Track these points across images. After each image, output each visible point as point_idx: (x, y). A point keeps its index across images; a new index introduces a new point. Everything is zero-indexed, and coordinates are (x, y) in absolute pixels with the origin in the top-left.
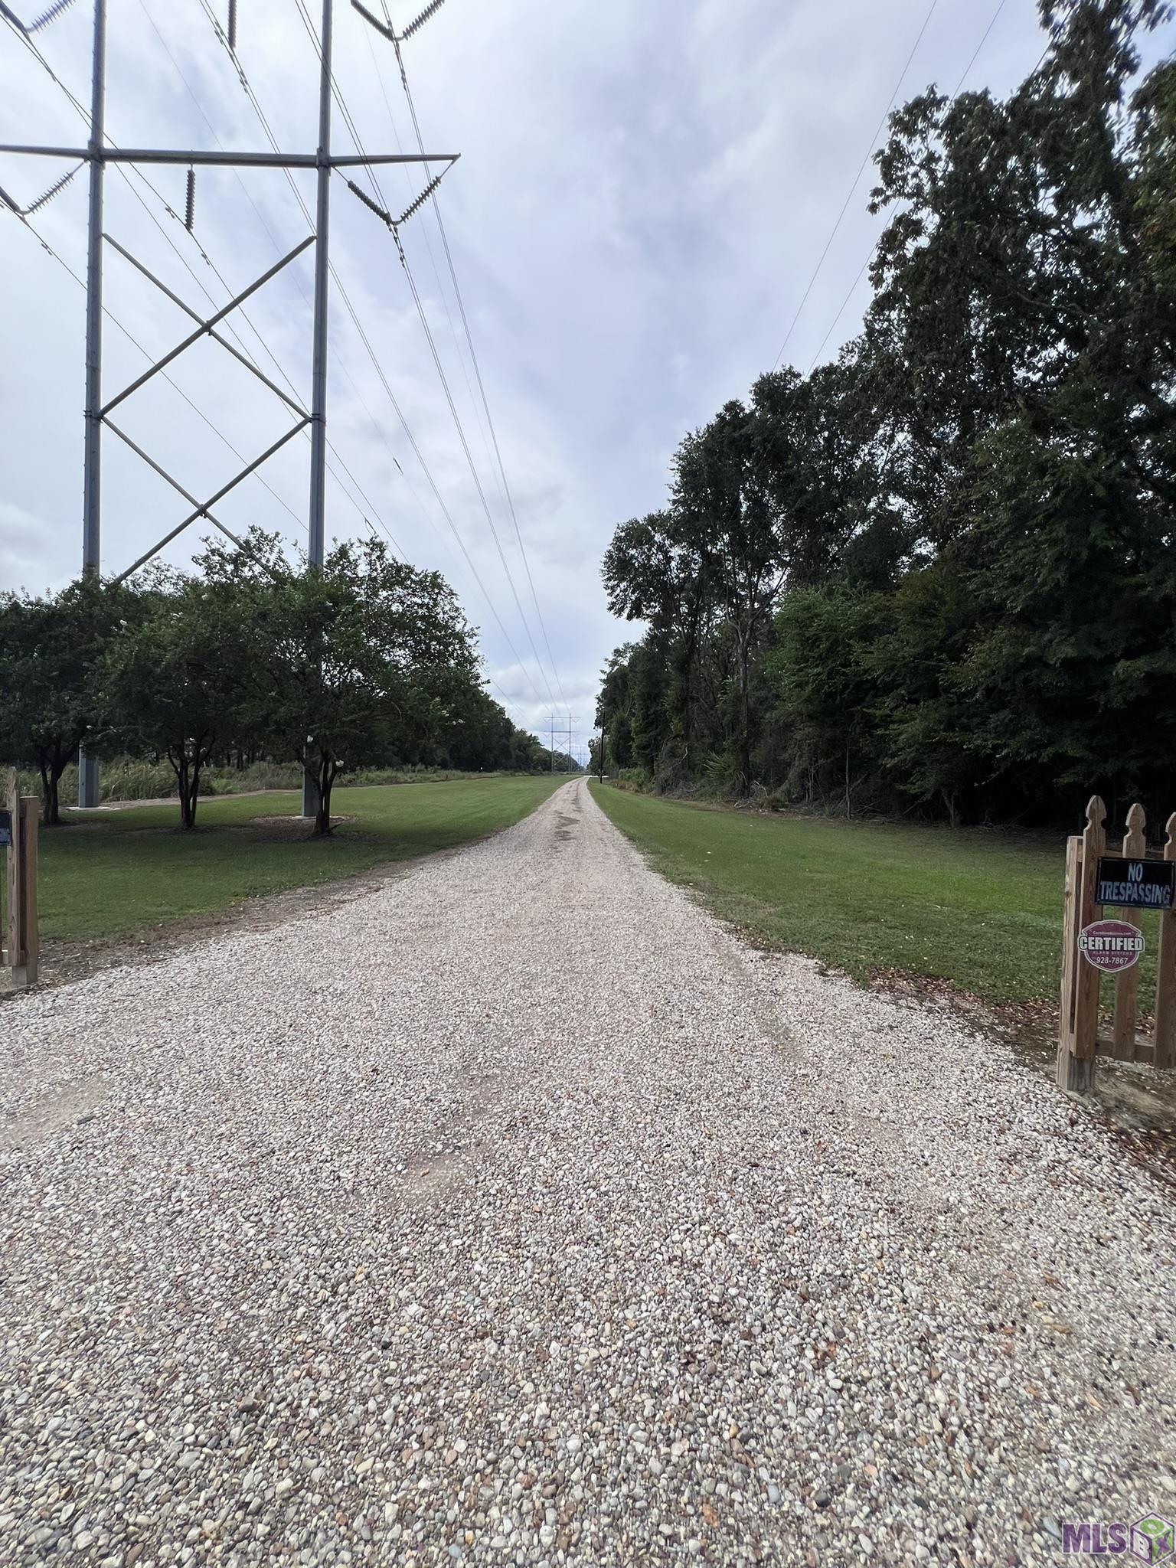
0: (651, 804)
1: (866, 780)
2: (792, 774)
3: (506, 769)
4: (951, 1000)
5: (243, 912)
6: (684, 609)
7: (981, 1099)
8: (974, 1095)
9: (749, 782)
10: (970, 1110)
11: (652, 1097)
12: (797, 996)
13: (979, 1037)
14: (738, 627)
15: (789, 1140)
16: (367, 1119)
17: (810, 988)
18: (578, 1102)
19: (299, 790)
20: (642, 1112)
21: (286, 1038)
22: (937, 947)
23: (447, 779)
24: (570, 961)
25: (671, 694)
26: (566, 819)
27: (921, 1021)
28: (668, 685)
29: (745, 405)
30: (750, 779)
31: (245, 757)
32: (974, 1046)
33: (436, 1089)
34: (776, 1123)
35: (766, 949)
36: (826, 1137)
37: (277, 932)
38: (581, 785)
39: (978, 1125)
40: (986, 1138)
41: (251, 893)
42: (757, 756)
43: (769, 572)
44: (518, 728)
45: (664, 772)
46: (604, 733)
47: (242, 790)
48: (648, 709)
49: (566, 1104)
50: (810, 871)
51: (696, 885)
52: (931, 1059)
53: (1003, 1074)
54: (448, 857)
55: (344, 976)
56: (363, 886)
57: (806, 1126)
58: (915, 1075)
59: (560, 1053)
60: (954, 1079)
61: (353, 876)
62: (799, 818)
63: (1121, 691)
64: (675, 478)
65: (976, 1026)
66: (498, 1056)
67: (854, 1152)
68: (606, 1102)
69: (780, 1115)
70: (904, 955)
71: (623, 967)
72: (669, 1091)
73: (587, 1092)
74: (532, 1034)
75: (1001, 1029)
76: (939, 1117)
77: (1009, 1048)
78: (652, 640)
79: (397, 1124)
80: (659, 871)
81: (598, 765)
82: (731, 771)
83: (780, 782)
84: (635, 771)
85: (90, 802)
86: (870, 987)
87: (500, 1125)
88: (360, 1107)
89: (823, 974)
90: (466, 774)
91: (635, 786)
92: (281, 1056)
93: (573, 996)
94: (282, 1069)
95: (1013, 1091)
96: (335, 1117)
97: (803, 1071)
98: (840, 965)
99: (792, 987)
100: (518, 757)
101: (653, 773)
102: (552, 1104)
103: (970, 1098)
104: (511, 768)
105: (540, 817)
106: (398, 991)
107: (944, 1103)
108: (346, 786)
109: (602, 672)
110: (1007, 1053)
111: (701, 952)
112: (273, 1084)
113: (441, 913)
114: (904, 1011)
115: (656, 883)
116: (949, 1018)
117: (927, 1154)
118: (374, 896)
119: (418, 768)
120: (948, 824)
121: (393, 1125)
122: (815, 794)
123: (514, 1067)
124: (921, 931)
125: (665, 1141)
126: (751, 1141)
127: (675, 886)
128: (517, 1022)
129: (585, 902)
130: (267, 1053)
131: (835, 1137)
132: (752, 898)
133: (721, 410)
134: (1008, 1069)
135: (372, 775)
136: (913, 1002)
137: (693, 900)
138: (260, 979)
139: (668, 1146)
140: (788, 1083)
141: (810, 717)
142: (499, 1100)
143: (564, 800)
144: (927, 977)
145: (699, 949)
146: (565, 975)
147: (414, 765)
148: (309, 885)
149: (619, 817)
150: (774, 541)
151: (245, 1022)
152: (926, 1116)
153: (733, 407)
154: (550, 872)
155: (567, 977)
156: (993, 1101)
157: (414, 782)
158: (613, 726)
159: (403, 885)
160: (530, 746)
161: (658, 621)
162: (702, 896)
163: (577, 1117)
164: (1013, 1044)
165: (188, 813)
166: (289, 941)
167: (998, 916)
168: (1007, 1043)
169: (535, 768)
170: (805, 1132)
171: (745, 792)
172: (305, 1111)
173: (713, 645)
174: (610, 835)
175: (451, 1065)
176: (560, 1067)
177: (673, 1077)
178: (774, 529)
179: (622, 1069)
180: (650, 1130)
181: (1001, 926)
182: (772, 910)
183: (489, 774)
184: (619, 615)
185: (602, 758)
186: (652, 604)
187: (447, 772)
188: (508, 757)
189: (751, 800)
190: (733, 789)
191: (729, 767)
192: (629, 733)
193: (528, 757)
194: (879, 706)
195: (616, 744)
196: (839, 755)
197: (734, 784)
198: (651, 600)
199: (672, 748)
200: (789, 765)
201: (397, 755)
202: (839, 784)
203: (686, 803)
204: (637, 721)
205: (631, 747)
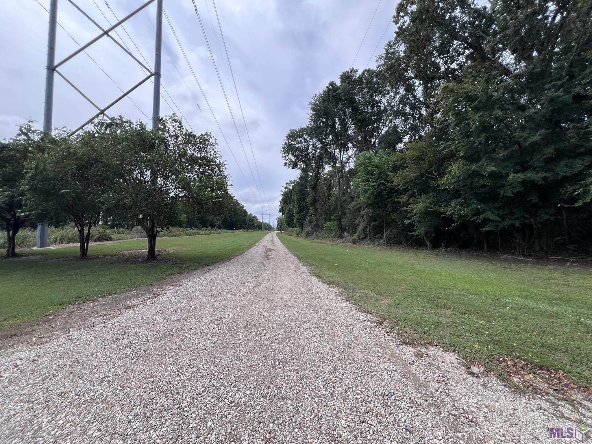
0: (303, 242)
1: (391, 231)
2: (360, 228)
3: (244, 229)
9: (342, 233)
14: (336, 171)
23: (220, 233)
25: (309, 199)
26: (268, 249)
28: (309, 195)
29: (336, 84)
30: (342, 231)
38: (274, 234)
42: (344, 222)
44: (249, 213)
45: (307, 229)
46: (283, 214)
48: (300, 204)
51: (338, 285)
62: (364, 246)
63: (510, 188)
64: (311, 112)
78: (301, 178)
80: (316, 276)
81: (280, 228)
82: (335, 228)
83: (355, 232)
84: (295, 229)
85: (42, 245)
90: (228, 231)
91: (295, 235)
100: (249, 224)
101: (302, 229)
104: (247, 228)
105: (257, 248)
108: (175, 236)
109: (282, 191)
119: (208, 229)
120: (427, 248)
122: (370, 236)
127: (328, 286)
133: (328, 85)
135: (188, 232)
141: (369, 205)
143: (267, 241)
147: (207, 227)
149: (291, 248)
150: (350, 137)
153: (332, 84)
157: (205, 234)
158: (286, 212)
160: (254, 220)
161: (303, 170)
165: (84, 250)
169: (256, 228)
171: (341, 236)
174: (289, 256)
178: (349, 133)
183: (237, 231)
184: (289, 168)
185: (282, 224)
186: (301, 163)
187: (220, 230)
188: (245, 224)
189: (343, 240)
190: (336, 235)
191: (334, 226)
192: (293, 214)
193: (253, 224)
194: (401, 198)
195: (288, 219)
196: (381, 220)
197: (336, 233)
198: (301, 162)
199: (310, 219)
200: (358, 225)
201: (200, 223)
202: (382, 233)
203: (317, 241)
204: (296, 209)
205: (294, 219)
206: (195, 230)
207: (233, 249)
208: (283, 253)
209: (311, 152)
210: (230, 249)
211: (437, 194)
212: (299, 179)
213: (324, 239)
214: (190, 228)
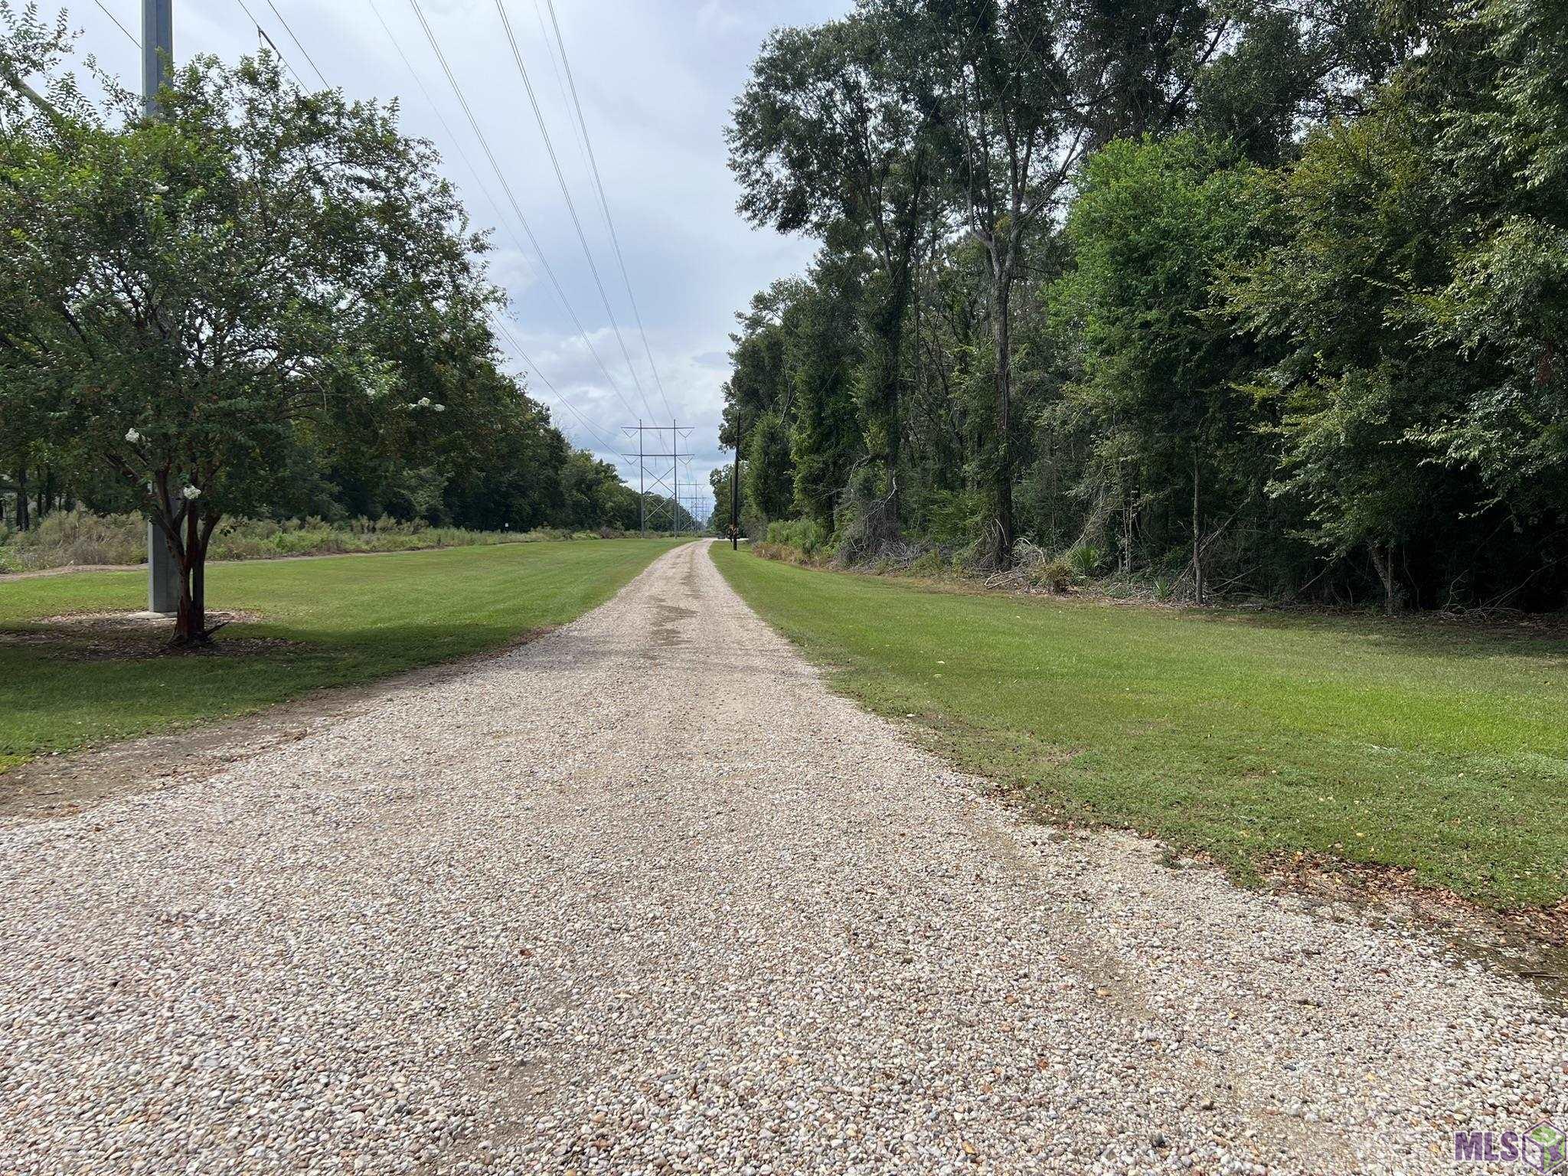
1: (1230, 530)
2: (1092, 523)
3: (554, 527)
4: (1414, 906)
5: (23, 782)
6: (888, 216)
7: (1491, 1075)
8: (1477, 1069)
9: (1011, 541)
10: (1473, 1094)
11: (857, 1090)
12: (1126, 903)
13: (1473, 969)
14: (991, 245)
15: (1130, 1160)
16: (273, 1155)
17: (1147, 888)
18: (709, 1103)
19: (144, 566)
20: (838, 1117)
21: (104, 1008)
22: (1379, 814)
23: (439, 543)
24: (686, 849)
25: (862, 383)
26: (671, 609)
27: (1362, 942)
30: (1012, 533)
31: (32, 505)
32: (1467, 984)
33: (419, 1092)
35: (1061, 823)
36: (1202, 1152)
37: (93, 816)
38: (700, 550)
39: (1489, 1120)
41: (42, 747)
42: (1026, 490)
43: (1051, 135)
44: (576, 448)
45: (852, 526)
46: (739, 456)
47: (26, 567)
48: (821, 406)
49: (685, 1108)
50: (1134, 691)
51: (921, 717)
52: (1388, 1007)
53: (1526, 1029)
54: (443, 678)
55: (228, 890)
56: (272, 731)
57: (1163, 1132)
58: (1363, 1036)
59: (669, 1015)
60: (1436, 1040)
61: (253, 714)
62: (1106, 603)
65: (1464, 951)
66: (545, 1025)
68: (765, 1103)
69: (1108, 1114)
70: (1319, 830)
71: (788, 857)
72: (888, 1077)
73: (725, 1085)
74: (614, 983)
75: (1511, 953)
76: (1415, 1109)
77: (1531, 985)
78: (828, 273)
79: (336, 1160)
80: (849, 694)
82: (977, 520)
83: (1068, 538)
84: (798, 525)
86: (1261, 885)
87: (551, 1152)
88: (259, 1132)
89: (1173, 866)
90: (476, 535)
91: (799, 554)
92: (91, 1044)
93: (693, 912)
94: (94, 1066)
95: (1548, 1057)
96: (205, 1152)
97: (1148, 1034)
98: (1202, 848)
99: (1115, 887)
100: (577, 504)
101: (830, 528)
102: (655, 1109)
103: (1471, 1074)
105: (621, 607)
106: (340, 913)
107: (1422, 1084)
108: (238, 557)
109: (732, 337)
110: (1528, 994)
111: (938, 828)
112: (75, 1094)
113: (428, 774)
114: (1331, 927)
115: (843, 711)
116: (1413, 936)
118: (294, 747)
119: (380, 524)
120: (1382, 609)
121: (328, 1162)
122: (1135, 558)
123: (577, 1045)
124: (1345, 786)
127: (880, 720)
128: (582, 961)
129: (712, 748)
130: (63, 1035)
131: (1220, 1151)
132: (1026, 738)
134: (1532, 1021)
135: (291, 538)
136: (1347, 912)
137: (917, 742)
138: (54, 901)
140: (1120, 1056)
141: (1127, 412)
142: (548, 1107)
143: (668, 579)
144: (1366, 866)
145: (934, 824)
146: (676, 874)
147: (374, 517)
148: (162, 732)
150: (1058, 74)
151: (18, 980)
152: (1391, 1108)
154: (644, 697)
155: (681, 878)
156: (1514, 1076)
157: (374, 550)
158: (757, 442)
159: (352, 728)
160: (599, 482)
161: (838, 237)
162: (932, 737)
163: (707, 1132)
164: (1539, 977)
166: (117, 829)
167: (1487, 760)
168: (1525, 976)
169: (610, 524)
170: (1160, 1144)
171: (1004, 558)
172: (141, 1144)
173: (944, 286)
174: (755, 635)
175: (449, 1045)
176: (670, 1041)
177: (895, 1051)
178: (1058, 50)
179: (794, 1039)
180: (854, 1151)
181: (1495, 777)
182: (1067, 758)
183: (521, 536)
184: (762, 223)
185: (738, 505)
186: (827, 201)
187: (439, 531)
188: (558, 503)
189: (1016, 573)
190: (982, 555)
191: (973, 513)
192: (787, 454)
193: (596, 504)
195: (763, 477)
196: (1180, 484)
197: (984, 543)
198: (824, 195)
199: (866, 480)
200: (1085, 506)
201: (338, 499)
202: (1181, 539)
203: (895, 581)
204: (801, 430)
205: (791, 481)
206: (323, 533)
208: (734, 624)
209: (876, 149)
210: (506, 611)
211: (1411, 366)
212: (818, 281)
213: (927, 572)
214: (295, 521)
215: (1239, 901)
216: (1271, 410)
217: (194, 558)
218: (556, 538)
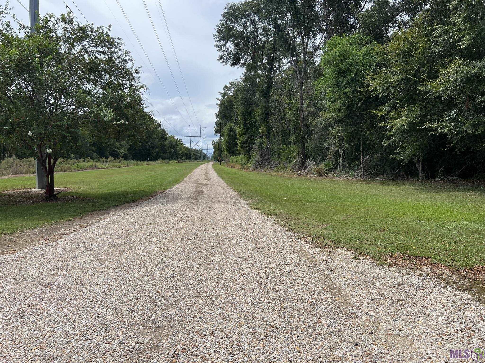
0: (250, 175)
1: (372, 156)
2: (330, 154)
3: (163, 159)
4: (431, 269)
6: (265, 61)
7: (456, 320)
8: (452, 319)
9: (305, 161)
10: (451, 326)
11: (263, 331)
12: (343, 271)
13: (449, 288)
14: (297, 69)
15: (347, 350)
16: (81, 358)
17: (350, 266)
18: (217, 337)
19: (35, 174)
20: (257, 340)
21: (26, 314)
22: (420, 241)
23: (128, 165)
24: (208, 258)
25: (258, 112)
26: (201, 184)
27: (415, 281)
28: (257, 106)
30: (306, 158)
32: (448, 293)
33: (126, 337)
34: (338, 341)
35: (323, 247)
36: (369, 347)
37: (21, 253)
38: (209, 166)
39: (456, 334)
40: (461, 341)
41: (4, 232)
42: (309, 145)
43: (315, 35)
44: (170, 135)
45: (256, 157)
46: (221, 136)
48: (246, 120)
49: (209, 339)
50: (343, 206)
51: (279, 216)
52: (424, 300)
53: (466, 306)
54: (130, 207)
55: (64, 275)
56: (77, 225)
57: (357, 341)
58: (417, 310)
59: (204, 310)
60: (439, 310)
61: (71, 220)
62: (335, 179)
65: (446, 282)
66: (165, 315)
67: (387, 354)
68: (234, 336)
69: (340, 336)
70: (402, 247)
71: (239, 260)
72: (272, 327)
73: (222, 331)
74: (186, 301)
75: (461, 283)
76: (433, 331)
77: (467, 292)
78: (247, 79)
79: (101, 359)
80: (257, 209)
82: (295, 154)
83: (323, 159)
84: (240, 157)
86: (384, 264)
87: (168, 354)
88: (76, 351)
89: (358, 259)
90: (139, 162)
91: (240, 166)
92: (22, 325)
93: (210, 278)
94: (23, 332)
95: (473, 314)
96: (59, 358)
97: (352, 311)
98: (366, 253)
99: (340, 266)
100: (170, 152)
101: (249, 158)
102: (200, 340)
103: (450, 320)
104: (167, 158)
105: (185, 184)
106: (100, 281)
107: (435, 324)
108: (65, 171)
109: (218, 99)
110: (466, 295)
111: (285, 250)
112: (18, 341)
113: (126, 237)
114: (406, 276)
115: (255, 214)
116: (431, 278)
117: (429, 352)
118: (84, 230)
119: (109, 160)
120: (419, 179)
122: (343, 165)
123: (175, 320)
124: (408, 233)
125: (272, 356)
126: (324, 352)
127: (267, 217)
128: (176, 294)
129: (215, 227)
130: (13, 323)
131: (374, 346)
132: (311, 221)
134: (468, 303)
135: (81, 165)
136: (411, 272)
137: (278, 223)
138: (9, 281)
139: (275, 358)
140: (343, 318)
141: (340, 120)
142: (167, 340)
143: (199, 175)
144: (416, 257)
145: (284, 248)
146: (205, 266)
147: (107, 157)
148: (42, 226)
150: (316, 16)
152: (426, 331)
154: (193, 212)
155: (206, 267)
156: (463, 321)
157: (107, 168)
158: (226, 132)
159: (102, 223)
160: (177, 145)
161: (249, 68)
162: (282, 221)
163: (217, 346)
164: (469, 290)
166: (28, 257)
167: (451, 224)
168: (465, 290)
169: (181, 158)
170: (356, 345)
171: (303, 166)
172: (39, 356)
173: (283, 82)
174: (227, 191)
175: (135, 322)
176: (204, 318)
177: (274, 319)
178: (316, 8)
179: (243, 316)
180: (262, 350)
181: (454, 229)
182: (324, 227)
183: (153, 162)
184: (226, 64)
185: (221, 151)
186: (246, 57)
187: (128, 161)
188: (164, 152)
189: (307, 170)
190: (296, 165)
191: (293, 152)
192: (235, 135)
193: (176, 152)
194: (380, 110)
195: (228, 142)
196: (357, 142)
197: (297, 161)
198: (245, 55)
199: (260, 143)
200: (328, 149)
201: (95, 152)
202: (357, 158)
203: (270, 173)
204: (240, 127)
205: (237, 143)
206: (91, 163)
207: (152, 186)
208: (220, 188)
209: (261, 40)
210: (149, 186)
211: (426, 104)
212: (244, 81)
213: (280, 171)
214: (82, 159)
215: (378, 269)
216: (384, 119)
217: (50, 171)
218: (164, 163)
